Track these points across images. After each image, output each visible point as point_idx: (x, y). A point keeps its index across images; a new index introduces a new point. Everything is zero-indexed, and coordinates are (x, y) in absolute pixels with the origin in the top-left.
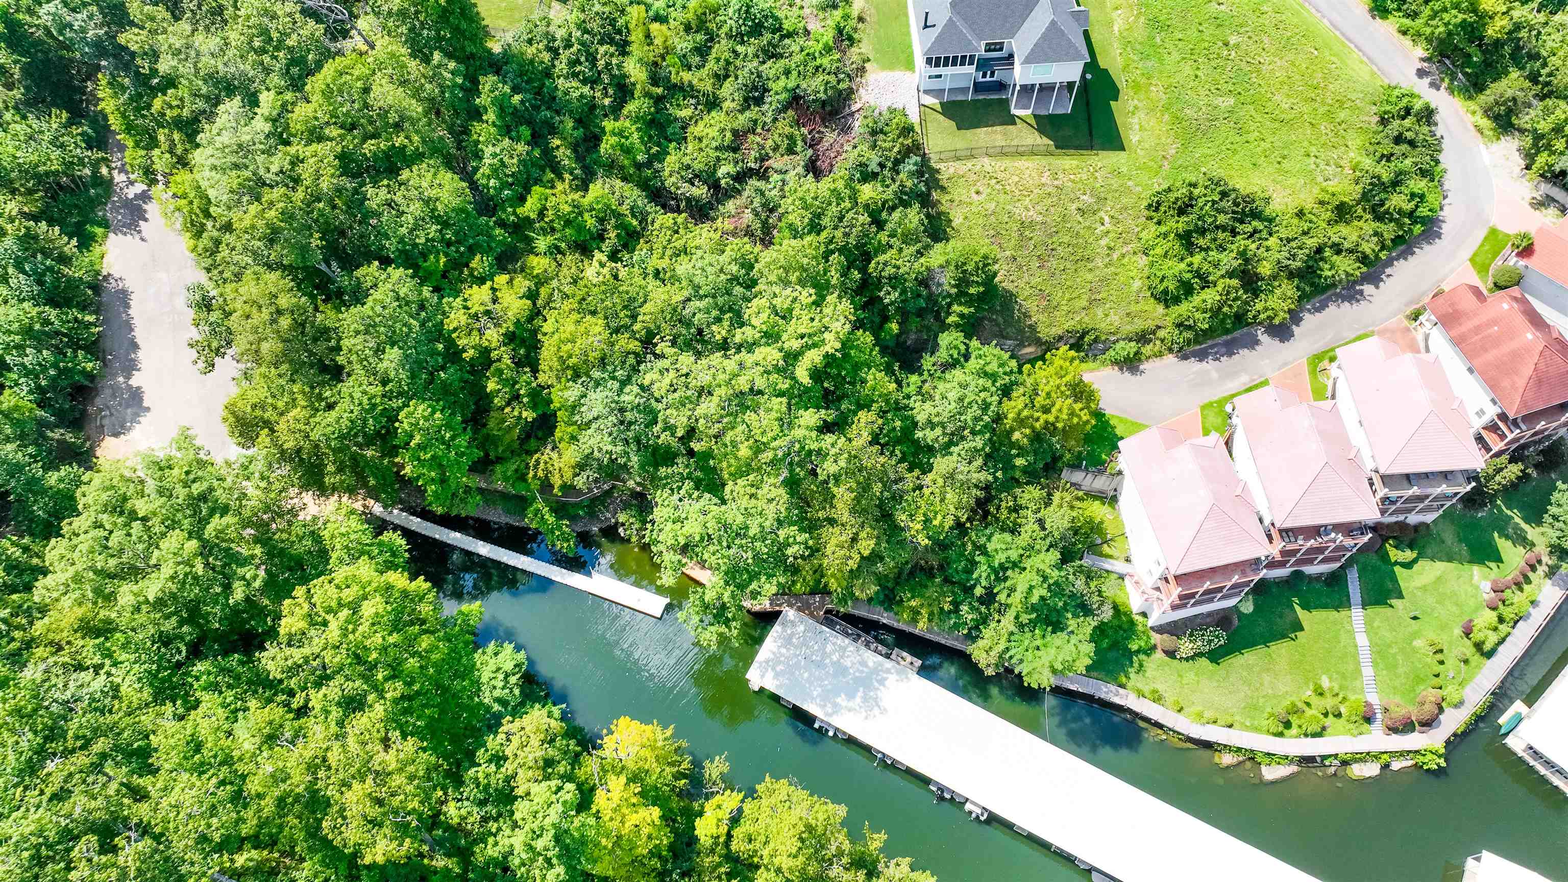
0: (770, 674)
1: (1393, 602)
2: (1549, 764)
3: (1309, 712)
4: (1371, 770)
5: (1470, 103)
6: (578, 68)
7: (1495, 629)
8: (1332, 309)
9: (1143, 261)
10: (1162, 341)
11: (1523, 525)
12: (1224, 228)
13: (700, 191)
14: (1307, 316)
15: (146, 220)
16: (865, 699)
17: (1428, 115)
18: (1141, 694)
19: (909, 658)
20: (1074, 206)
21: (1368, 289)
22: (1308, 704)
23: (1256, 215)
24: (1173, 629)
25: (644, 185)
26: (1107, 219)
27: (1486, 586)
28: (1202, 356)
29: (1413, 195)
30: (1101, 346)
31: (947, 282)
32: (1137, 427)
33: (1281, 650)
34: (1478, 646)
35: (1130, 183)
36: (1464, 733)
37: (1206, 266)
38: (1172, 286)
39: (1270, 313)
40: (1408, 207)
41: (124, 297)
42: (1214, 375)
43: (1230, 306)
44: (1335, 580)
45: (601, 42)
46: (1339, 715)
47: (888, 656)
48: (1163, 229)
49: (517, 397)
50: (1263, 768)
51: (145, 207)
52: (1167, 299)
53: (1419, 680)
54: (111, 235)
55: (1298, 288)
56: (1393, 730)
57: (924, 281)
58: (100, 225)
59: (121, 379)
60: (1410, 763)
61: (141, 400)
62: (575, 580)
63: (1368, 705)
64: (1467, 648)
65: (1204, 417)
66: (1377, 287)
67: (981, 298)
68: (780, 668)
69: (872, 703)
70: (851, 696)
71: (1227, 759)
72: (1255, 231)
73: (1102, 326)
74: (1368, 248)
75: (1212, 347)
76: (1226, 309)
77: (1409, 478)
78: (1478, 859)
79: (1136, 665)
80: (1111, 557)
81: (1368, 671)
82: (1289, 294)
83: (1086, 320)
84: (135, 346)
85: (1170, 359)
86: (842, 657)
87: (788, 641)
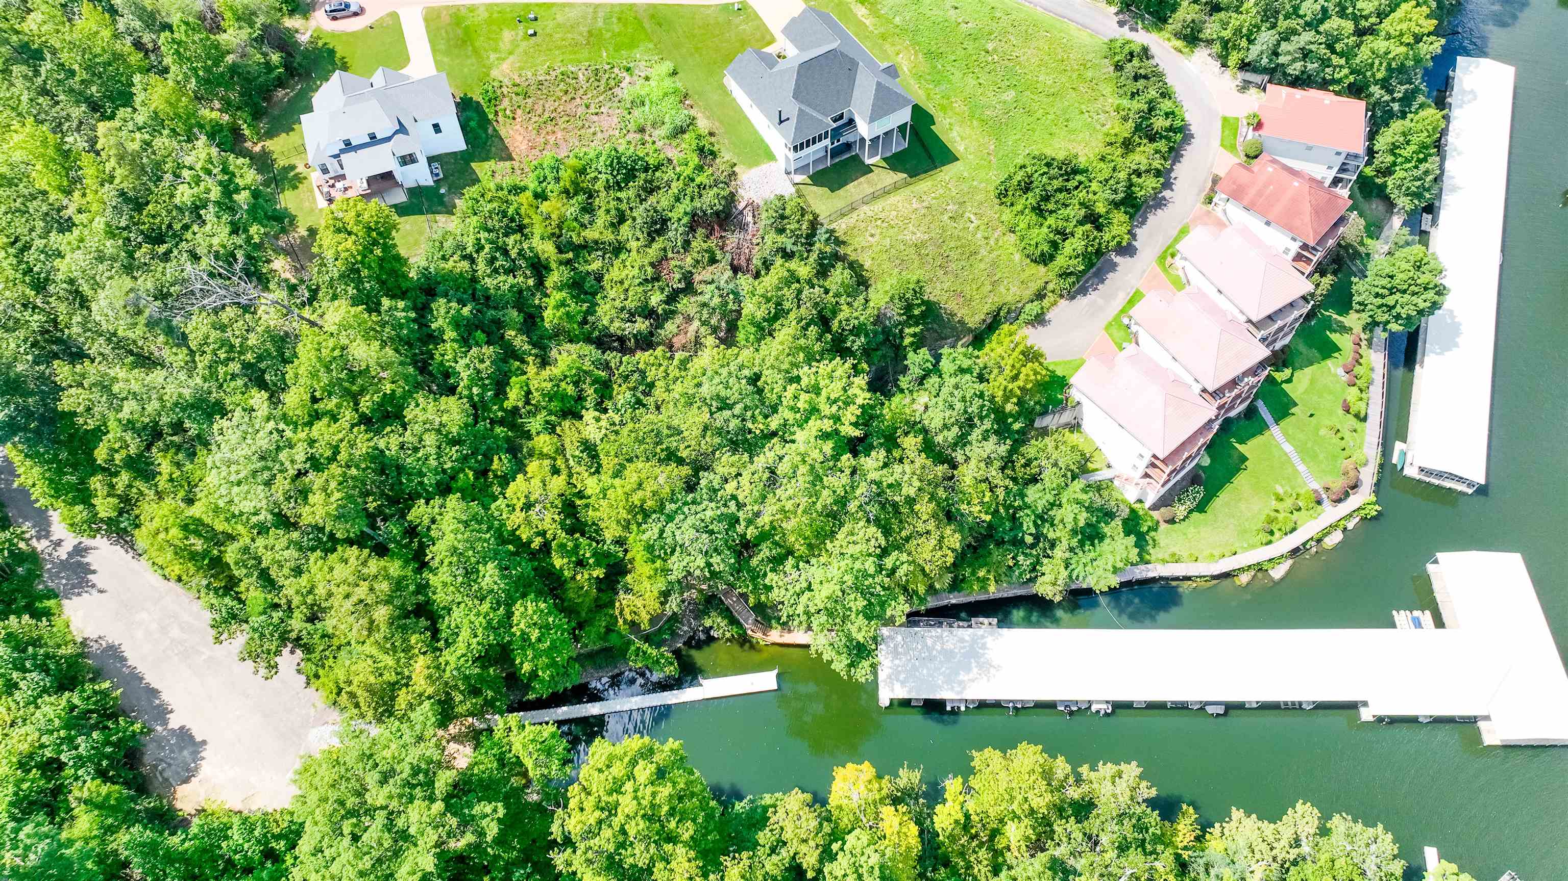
0: (897, 686)
1: (1293, 411)
2: (1440, 475)
3: (1281, 516)
4: (1336, 538)
5: (1163, 33)
6: (497, 264)
7: (1361, 399)
8: (1152, 219)
9: (1012, 238)
10: (1053, 292)
11: (1340, 318)
12: (1060, 190)
13: (642, 325)
14: (1138, 231)
15: (94, 572)
16: (980, 666)
17: (1145, 53)
18: (1165, 562)
19: (986, 621)
20: (946, 217)
21: (1167, 193)
22: (1277, 511)
23: (1075, 171)
24: (1164, 502)
26: (973, 218)
27: (1341, 371)
28: (1083, 291)
29: (1167, 115)
30: (1013, 315)
31: (895, 313)
32: (1078, 365)
33: (1240, 480)
34: (1357, 416)
35: (975, 183)
36: (1379, 480)
37: (1060, 223)
38: (1045, 248)
39: (1118, 239)
40: (1167, 123)
41: (114, 652)
42: (1100, 301)
43: (1092, 246)
44: (1251, 412)
45: (507, 235)
46: (1299, 509)
47: (970, 626)
48: (1019, 207)
49: (581, 563)
50: (1271, 572)
51: (86, 560)
52: (1045, 259)
53: (1335, 458)
54: (65, 602)
55: (1125, 212)
56: (1339, 501)
57: (879, 319)
58: (49, 598)
59: (159, 728)
60: (1357, 519)
61: (191, 737)
62: (689, 694)
63: (1316, 491)
64: (1352, 421)
65: (1111, 335)
66: (1172, 190)
67: (923, 315)
68: (902, 677)
69: (986, 667)
70: (968, 670)
71: (1244, 578)
72: (1080, 183)
73: (1009, 299)
74: (1157, 164)
75: (1086, 282)
76: (1089, 249)
77: (1271, 318)
78: (1436, 562)
79: (1150, 542)
80: (1097, 470)
81: (1301, 468)
82: (1122, 219)
83: (999, 301)
84: (155, 693)
85: (1063, 303)
86: (943, 644)
87: (896, 654)
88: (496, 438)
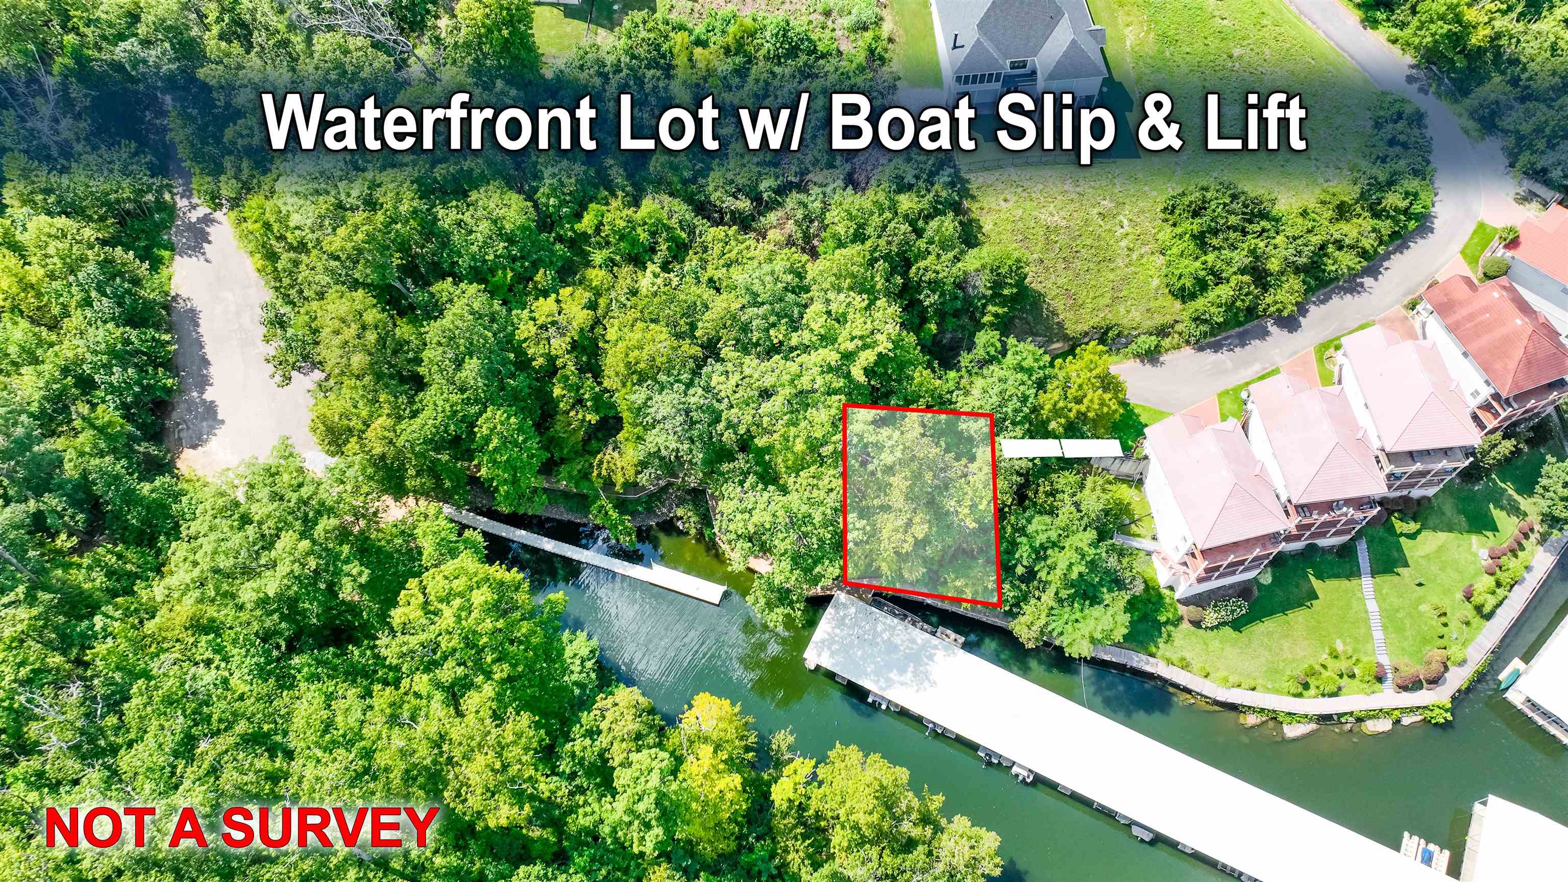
0: (826, 654)
1: (1400, 570)
2: (1546, 715)
3: (1325, 674)
4: (1384, 725)
5: (1455, 106)
7: (1493, 593)
8: (1335, 301)
9: (1161, 260)
10: (1180, 334)
11: (1516, 497)
12: (1235, 229)
13: (744, 204)
14: (1312, 308)
15: (209, 242)
16: (915, 674)
17: (1418, 119)
18: (1170, 662)
19: (953, 635)
20: (1096, 211)
21: (1368, 281)
22: (1324, 667)
23: (1264, 215)
24: (1199, 601)
25: (689, 200)
26: (1126, 222)
27: (1484, 553)
28: (1216, 347)
29: (1407, 194)
30: (1123, 340)
31: (982, 284)
32: (1160, 415)
33: (1298, 617)
34: (1479, 609)
35: (1147, 188)
36: (1468, 690)
37: (1219, 264)
38: (1188, 283)
39: (1279, 306)
40: (1403, 204)
41: (193, 316)
42: (1229, 364)
43: (1243, 301)
44: (1346, 552)
45: (648, 67)
46: (1352, 676)
47: (934, 634)
48: (1179, 230)
49: (580, 402)
50: (1285, 727)
51: (208, 230)
52: (1184, 295)
53: (1425, 641)
54: (177, 257)
55: (1304, 282)
56: (1404, 688)
57: (961, 284)
58: (166, 248)
59: (195, 394)
60: (1419, 718)
61: (216, 413)
62: (637, 571)
63: (1380, 665)
64: (1468, 611)
65: (1221, 404)
66: (1376, 279)
67: (1014, 299)
68: (835, 647)
69: (922, 677)
70: (902, 671)
71: (1251, 720)
72: (1264, 230)
73: (1125, 322)
74: (1368, 243)
75: (1226, 339)
76: (1238, 303)
77: (1412, 455)
78: (1484, 803)
79: (1165, 635)
80: (1139, 536)
81: (1378, 635)
82: (1296, 288)
83: (1111, 318)
84: (206, 363)
85: (1188, 351)
86: (892, 635)
87: (841, 622)
88: (552, 252)
